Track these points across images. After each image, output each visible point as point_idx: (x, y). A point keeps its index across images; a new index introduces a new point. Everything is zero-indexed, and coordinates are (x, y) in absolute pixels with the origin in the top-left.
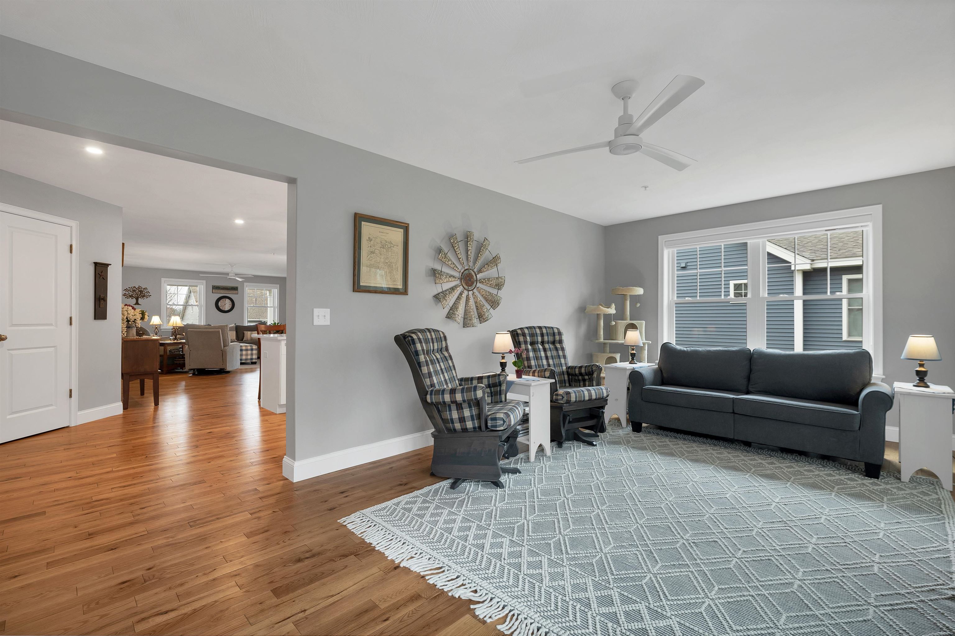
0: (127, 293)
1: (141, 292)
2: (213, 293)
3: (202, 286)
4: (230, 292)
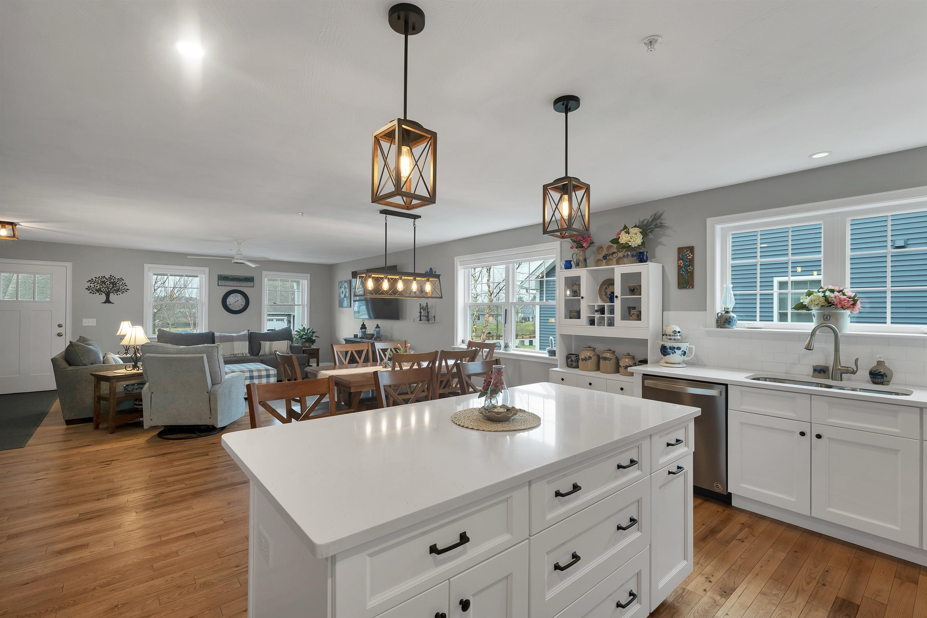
0: (92, 285)
1: (114, 284)
2: (218, 285)
3: (204, 275)
4: (243, 284)
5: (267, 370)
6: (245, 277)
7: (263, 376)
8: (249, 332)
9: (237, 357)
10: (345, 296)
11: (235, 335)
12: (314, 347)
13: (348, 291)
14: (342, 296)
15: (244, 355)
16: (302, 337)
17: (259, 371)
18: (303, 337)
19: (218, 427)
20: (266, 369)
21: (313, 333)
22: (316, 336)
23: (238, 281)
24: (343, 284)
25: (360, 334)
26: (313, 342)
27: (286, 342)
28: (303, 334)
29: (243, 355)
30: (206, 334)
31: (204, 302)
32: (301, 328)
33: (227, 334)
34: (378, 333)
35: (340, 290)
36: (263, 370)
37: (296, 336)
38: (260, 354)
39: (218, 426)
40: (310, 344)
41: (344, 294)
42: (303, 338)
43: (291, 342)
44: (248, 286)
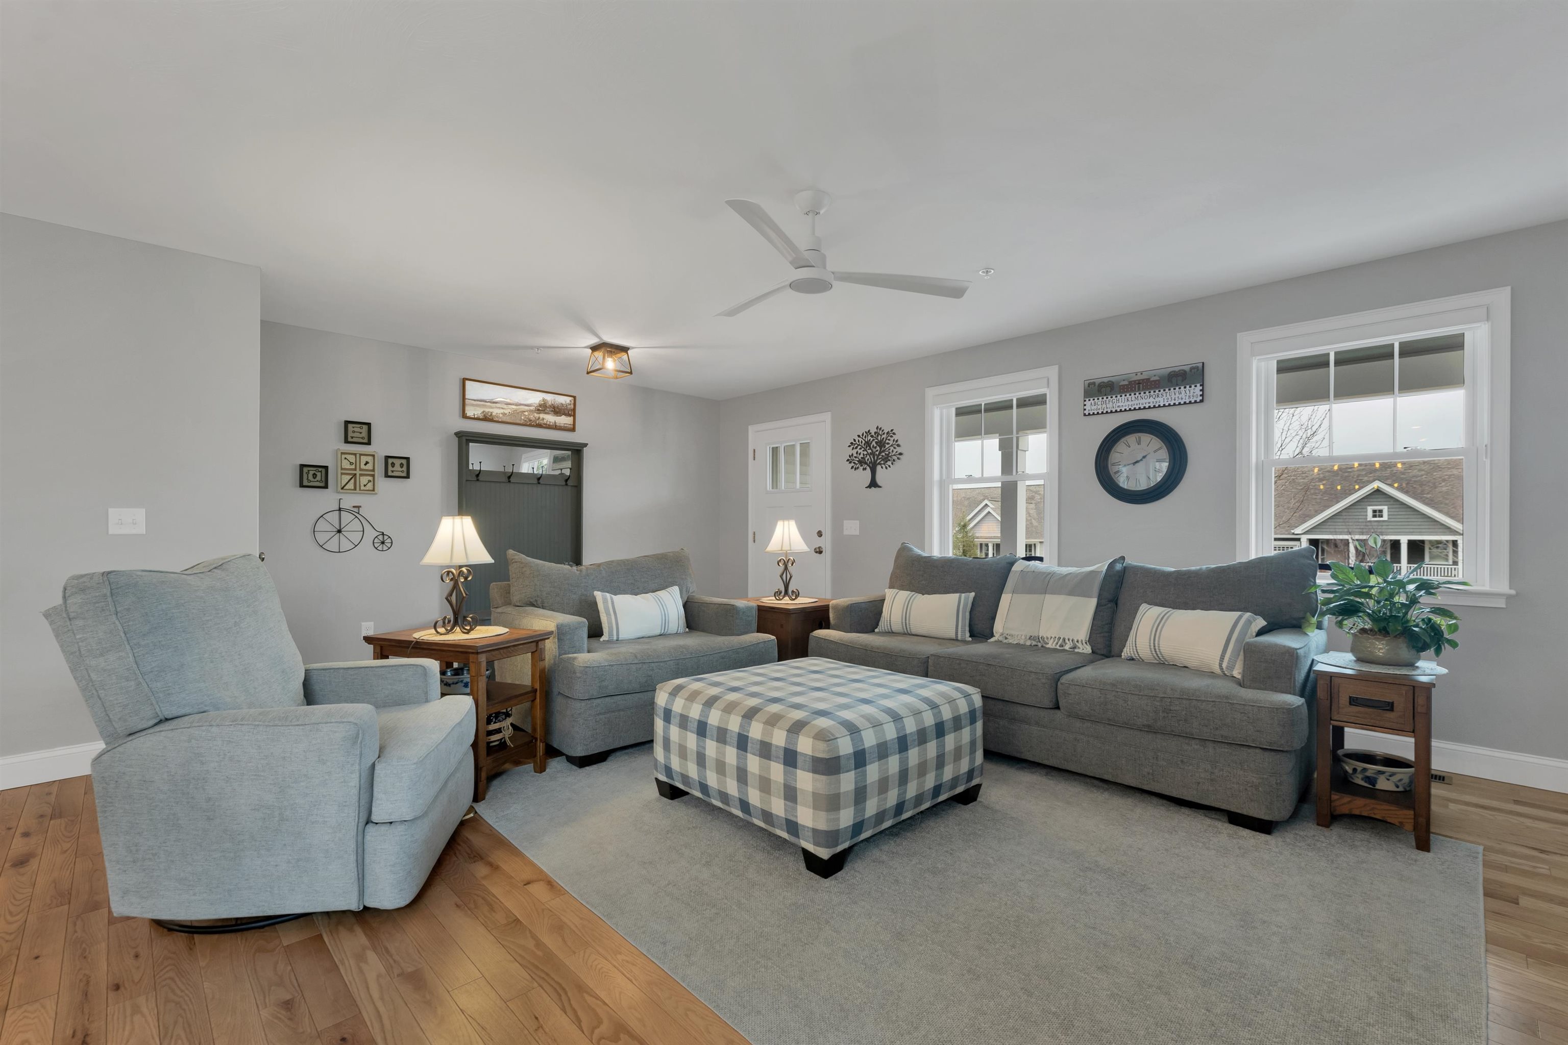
0: (855, 452)
1: (882, 444)
2: (1084, 415)
8: (1119, 565)
23: (1145, 388)
44: (1180, 401)
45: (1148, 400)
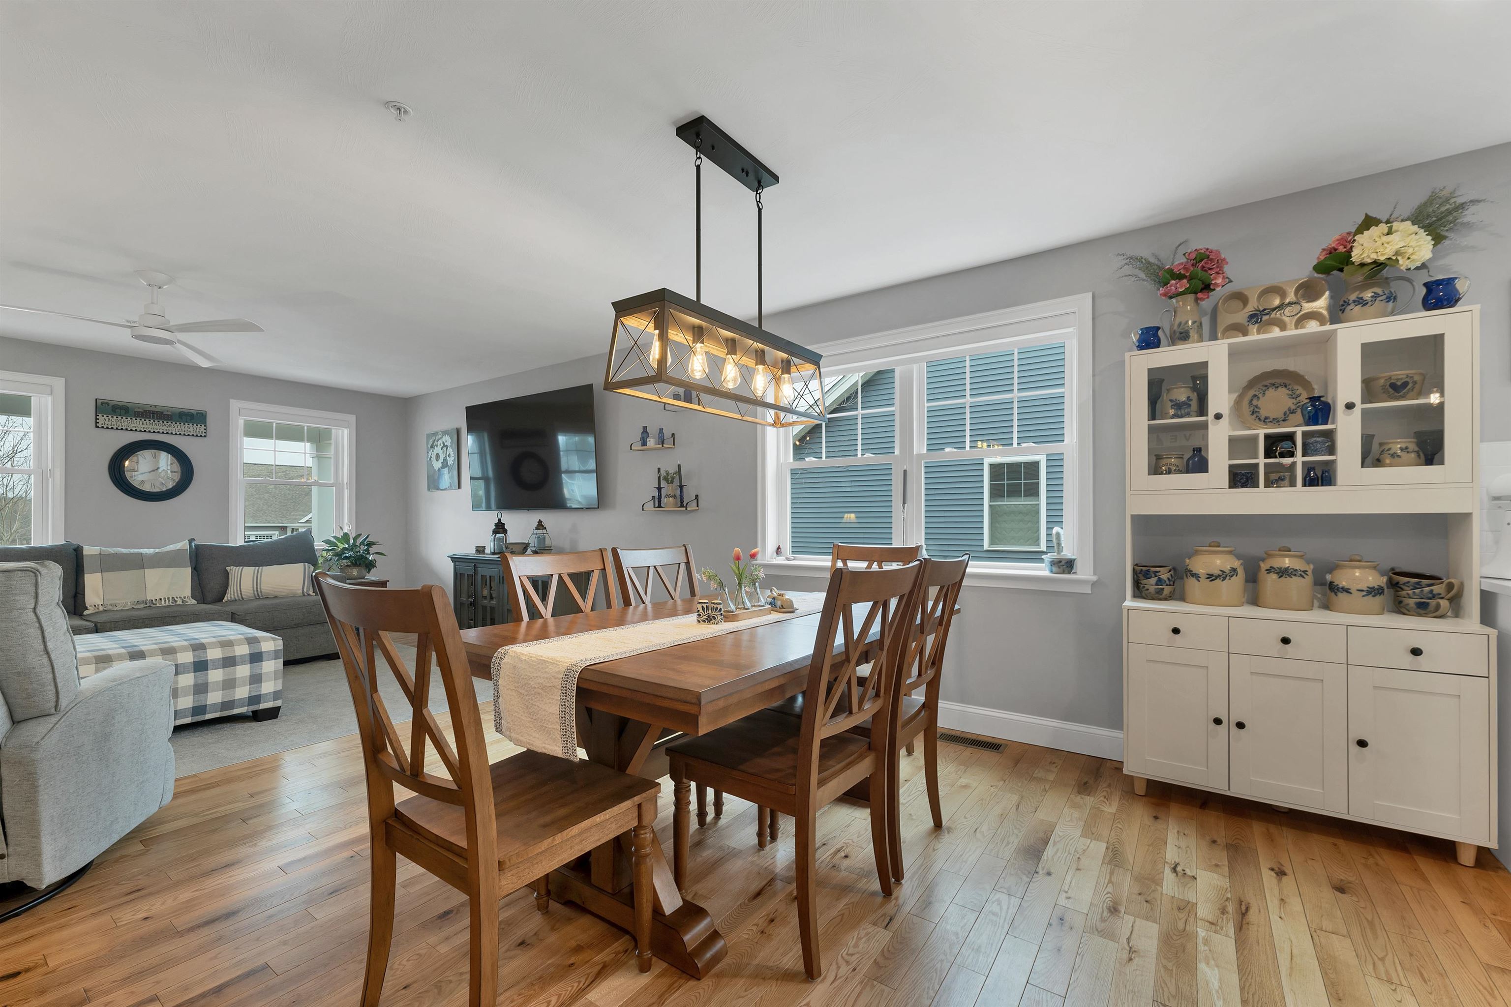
2: (97, 427)
3: (49, 399)
4: (175, 428)
5: (252, 641)
6: (182, 410)
7: (238, 659)
8: (193, 545)
9: (154, 608)
10: (445, 464)
11: (151, 551)
12: (373, 578)
13: (452, 453)
14: (437, 465)
15: (178, 603)
16: (341, 555)
17: (227, 644)
18: (347, 555)
19: (44, 887)
20: (247, 639)
21: (370, 544)
22: (377, 553)
23: (157, 419)
24: (439, 439)
25: (492, 544)
26: (370, 566)
27: (299, 567)
28: (345, 549)
29: (176, 601)
30: (52, 549)
31: (50, 467)
32: (340, 535)
33: (124, 551)
34: (541, 540)
35: (430, 453)
36: (240, 642)
37: (324, 553)
38: (225, 599)
39: (41, 880)
40: (363, 570)
41: (441, 460)
42: (346, 558)
43: (312, 568)
44: (189, 433)
45: (162, 427)
